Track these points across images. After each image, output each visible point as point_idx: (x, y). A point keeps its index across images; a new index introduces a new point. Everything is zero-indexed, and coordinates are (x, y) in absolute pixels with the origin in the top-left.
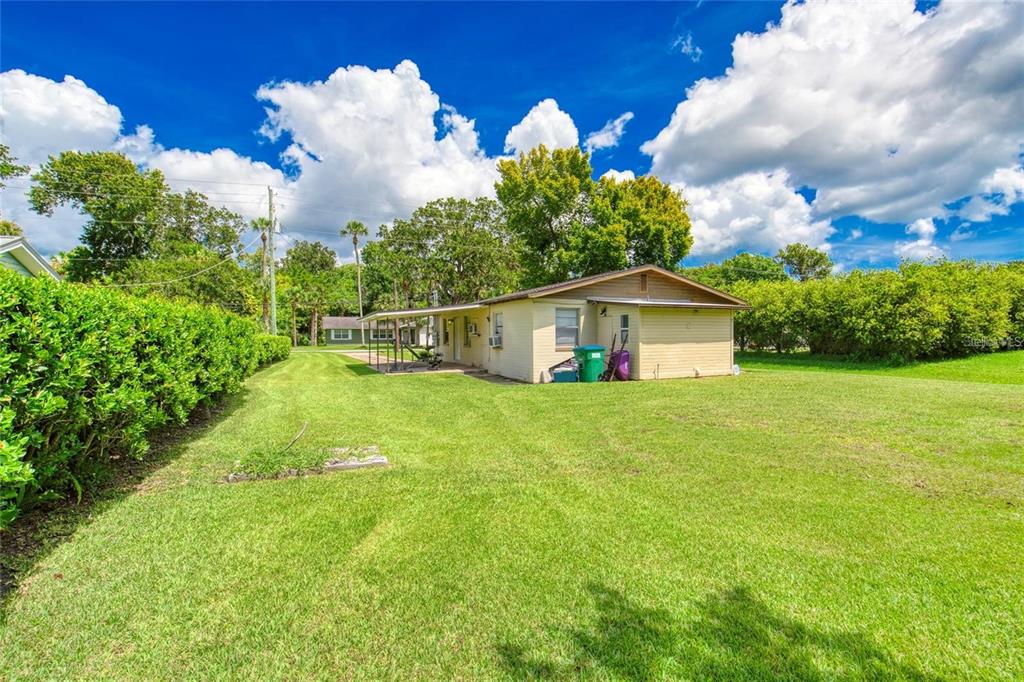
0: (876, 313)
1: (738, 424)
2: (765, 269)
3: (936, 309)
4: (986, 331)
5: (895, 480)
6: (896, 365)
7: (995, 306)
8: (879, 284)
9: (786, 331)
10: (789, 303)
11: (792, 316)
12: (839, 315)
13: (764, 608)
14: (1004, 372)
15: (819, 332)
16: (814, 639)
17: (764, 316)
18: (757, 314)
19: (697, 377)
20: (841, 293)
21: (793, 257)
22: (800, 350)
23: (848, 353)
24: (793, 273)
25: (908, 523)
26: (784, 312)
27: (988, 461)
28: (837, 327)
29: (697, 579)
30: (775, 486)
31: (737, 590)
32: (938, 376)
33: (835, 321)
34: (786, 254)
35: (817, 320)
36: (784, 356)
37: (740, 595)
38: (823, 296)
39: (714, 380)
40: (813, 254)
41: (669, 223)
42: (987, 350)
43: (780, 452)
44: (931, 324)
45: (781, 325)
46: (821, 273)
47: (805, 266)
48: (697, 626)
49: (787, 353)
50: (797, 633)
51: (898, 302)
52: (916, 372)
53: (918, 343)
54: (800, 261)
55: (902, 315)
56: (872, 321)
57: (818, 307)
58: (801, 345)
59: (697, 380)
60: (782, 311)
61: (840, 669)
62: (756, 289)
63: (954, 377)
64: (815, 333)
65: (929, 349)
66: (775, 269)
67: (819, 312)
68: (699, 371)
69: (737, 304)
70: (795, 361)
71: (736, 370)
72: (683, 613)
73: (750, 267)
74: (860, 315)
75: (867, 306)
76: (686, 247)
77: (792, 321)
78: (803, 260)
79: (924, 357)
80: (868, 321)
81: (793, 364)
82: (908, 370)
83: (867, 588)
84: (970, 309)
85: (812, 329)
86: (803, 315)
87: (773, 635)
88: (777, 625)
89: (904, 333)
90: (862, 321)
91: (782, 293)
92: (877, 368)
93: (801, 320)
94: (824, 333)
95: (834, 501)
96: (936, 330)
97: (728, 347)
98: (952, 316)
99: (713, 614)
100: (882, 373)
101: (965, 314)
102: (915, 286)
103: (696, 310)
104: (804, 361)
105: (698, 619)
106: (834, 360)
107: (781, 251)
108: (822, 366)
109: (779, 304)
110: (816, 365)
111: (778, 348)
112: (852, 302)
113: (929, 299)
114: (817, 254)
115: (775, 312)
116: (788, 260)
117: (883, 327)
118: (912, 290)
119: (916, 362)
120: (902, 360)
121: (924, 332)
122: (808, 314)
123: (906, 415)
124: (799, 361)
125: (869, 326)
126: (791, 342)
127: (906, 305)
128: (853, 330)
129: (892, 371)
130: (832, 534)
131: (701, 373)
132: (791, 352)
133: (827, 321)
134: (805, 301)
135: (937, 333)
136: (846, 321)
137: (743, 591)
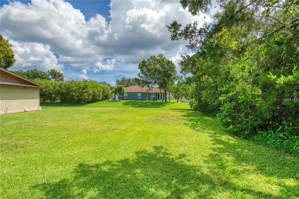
0: (78, 92)
1: (51, 125)
2: (44, 76)
3: (91, 91)
4: (99, 97)
5: (97, 130)
6: (83, 105)
7: (100, 91)
8: (79, 84)
9: (53, 96)
10: (54, 87)
11: (56, 91)
12: (69, 92)
13: (88, 165)
14: (102, 105)
15: (63, 96)
16: (101, 165)
17: (46, 91)
18: (44, 90)
19: (25, 111)
20: (70, 86)
21: (53, 73)
22: (58, 101)
23: (71, 102)
24: (53, 78)
25: (103, 137)
26: (53, 90)
27: (109, 123)
28: (68, 95)
29: (67, 167)
30: (73, 138)
31: (79, 165)
32: (91, 107)
33: (68, 93)
34: (50, 72)
35: (63, 93)
36: (53, 104)
37: (80, 165)
38: (65, 86)
39: (33, 112)
40: (59, 73)
41: (3, 51)
42: (99, 101)
43: (69, 129)
44: (89, 95)
45: (52, 94)
46: (61, 79)
47: (56, 77)
48: (75, 177)
49: (54, 103)
50: (97, 166)
51: (83, 89)
52: (87, 106)
53: (87, 99)
54: (55, 74)
55: (84, 92)
56: (77, 93)
57: (63, 89)
58: (58, 100)
59: (25, 113)
60: (52, 90)
61: (108, 168)
62: (43, 82)
63: (94, 107)
64: (62, 97)
65: (89, 100)
66: (47, 76)
67: (64, 91)
68: (26, 110)
69: (39, 86)
70: (56, 105)
71: (40, 108)
72: (70, 176)
73: (38, 74)
74: (75, 92)
75: (76, 90)
76: (12, 63)
77: (56, 93)
78: (56, 75)
79: (89, 102)
80: (76, 93)
81: (56, 106)
82: (85, 106)
83: (104, 152)
84: (96, 92)
85: (61, 95)
86: (59, 91)
87: (93, 169)
88: (92, 167)
89: (84, 97)
90: (75, 94)
91: (52, 84)
92: (79, 106)
93: (58, 93)
94: (65, 96)
95: (88, 137)
96: (91, 96)
97: (37, 101)
98: (94, 93)
99: (78, 172)
100: (80, 107)
101: (96, 93)
102: (86, 86)
103: (25, 88)
104: (59, 105)
105: (74, 175)
106: (68, 104)
107: (49, 71)
108: (64, 106)
109: (51, 87)
110: (63, 106)
111: (51, 101)
112: (73, 88)
113: (89, 89)
114: (60, 73)
115: (50, 90)
116: (51, 74)
117: (80, 95)
118: (86, 87)
119: (87, 104)
120: (84, 103)
121: (88, 96)
122: (60, 91)
123: (91, 116)
124: (58, 105)
125: (77, 95)
126: (55, 99)
127: (85, 90)
128: (73, 96)
129: (82, 106)
130: (92, 144)
131: (27, 110)
132: (55, 102)
133: (66, 93)
134: (59, 87)
135: (91, 97)
136: (71, 93)
137: (81, 164)
